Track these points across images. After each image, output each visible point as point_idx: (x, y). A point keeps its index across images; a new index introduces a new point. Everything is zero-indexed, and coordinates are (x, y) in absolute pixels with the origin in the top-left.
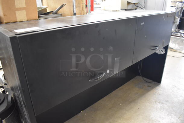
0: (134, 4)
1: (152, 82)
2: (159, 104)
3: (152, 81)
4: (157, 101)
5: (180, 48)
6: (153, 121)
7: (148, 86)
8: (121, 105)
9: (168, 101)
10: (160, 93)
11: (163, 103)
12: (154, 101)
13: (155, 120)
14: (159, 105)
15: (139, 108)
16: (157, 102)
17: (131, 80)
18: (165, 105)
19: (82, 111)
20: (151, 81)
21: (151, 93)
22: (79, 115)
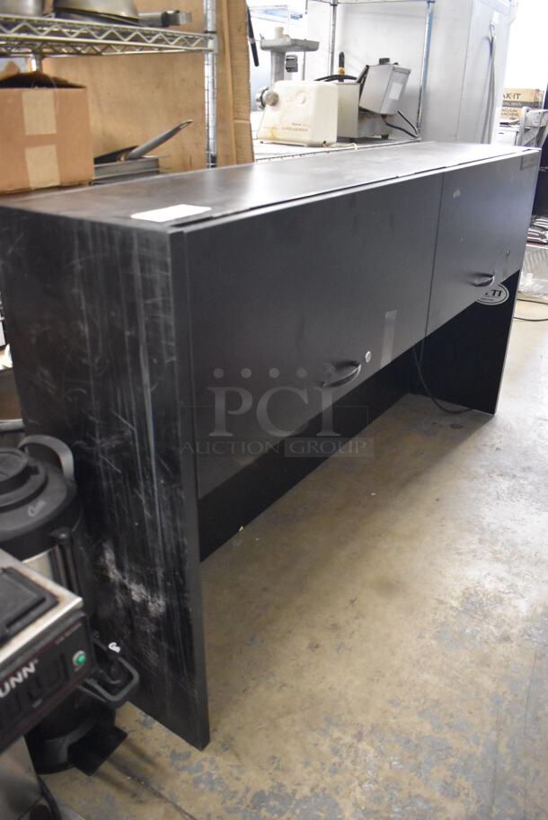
0: (384, 116)
1: (466, 411)
2: (501, 479)
3: (465, 408)
4: (494, 472)
5: (541, 287)
6: (492, 532)
7: (452, 426)
8: (373, 494)
9: (529, 468)
10: (499, 445)
11: (514, 476)
12: (482, 471)
13: (501, 531)
14: (504, 484)
15: (438, 500)
16: (495, 476)
17: (390, 411)
18: (522, 482)
19: (242, 528)
20: (460, 407)
21: (468, 446)
22: (236, 542)
